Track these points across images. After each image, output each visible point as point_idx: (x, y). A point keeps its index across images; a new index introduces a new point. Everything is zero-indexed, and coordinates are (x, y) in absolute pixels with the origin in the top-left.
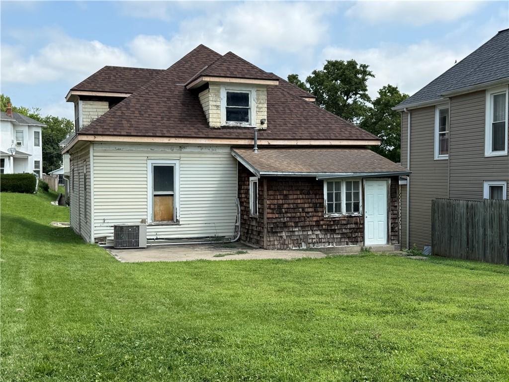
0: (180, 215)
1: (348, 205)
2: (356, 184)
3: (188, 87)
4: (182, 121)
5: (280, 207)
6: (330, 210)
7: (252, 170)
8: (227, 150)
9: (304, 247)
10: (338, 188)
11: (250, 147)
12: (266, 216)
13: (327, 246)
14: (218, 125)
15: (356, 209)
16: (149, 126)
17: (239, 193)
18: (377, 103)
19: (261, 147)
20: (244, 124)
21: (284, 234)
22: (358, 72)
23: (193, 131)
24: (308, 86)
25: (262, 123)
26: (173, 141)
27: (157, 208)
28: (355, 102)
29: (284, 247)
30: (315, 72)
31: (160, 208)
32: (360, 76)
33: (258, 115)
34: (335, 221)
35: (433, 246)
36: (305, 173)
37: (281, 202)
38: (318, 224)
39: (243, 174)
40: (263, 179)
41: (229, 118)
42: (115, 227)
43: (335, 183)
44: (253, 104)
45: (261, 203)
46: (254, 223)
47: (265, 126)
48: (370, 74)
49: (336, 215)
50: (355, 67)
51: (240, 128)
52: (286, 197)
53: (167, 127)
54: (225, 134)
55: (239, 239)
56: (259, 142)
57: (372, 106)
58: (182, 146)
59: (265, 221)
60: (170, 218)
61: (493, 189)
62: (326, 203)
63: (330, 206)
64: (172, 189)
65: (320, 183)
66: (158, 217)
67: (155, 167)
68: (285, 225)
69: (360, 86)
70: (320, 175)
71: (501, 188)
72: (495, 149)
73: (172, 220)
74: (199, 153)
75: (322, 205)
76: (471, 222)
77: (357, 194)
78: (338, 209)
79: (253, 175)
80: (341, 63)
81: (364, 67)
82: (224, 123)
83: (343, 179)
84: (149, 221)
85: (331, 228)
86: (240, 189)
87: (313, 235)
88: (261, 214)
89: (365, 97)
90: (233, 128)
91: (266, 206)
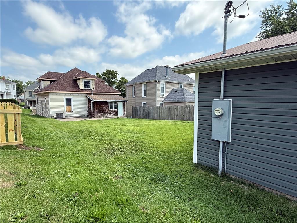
0: (73, 110)
1: (114, 108)
2: (116, 103)
3: (74, 79)
4: (73, 87)
5: (99, 108)
6: (110, 109)
7: (92, 100)
8: (85, 95)
9: (104, 117)
10: (112, 104)
11: (91, 94)
12: (95, 110)
13: (110, 117)
14: (82, 89)
15: (116, 108)
16: (64, 89)
17: (88, 105)
18: (120, 81)
20: (89, 89)
21: (100, 114)
22: (115, 73)
23: (76, 90)
25: (93, 88)
26: (71, 92)
27: (67, 109)
28: (114, 81)
29: (100, 117)
31: (68, 109)
32: (115, 74)
33: (92, 87)
34: (112, 111)
35: (132, 116)
36: (104, 100)
37: (99, 107)
38: (107, 112)
39: (89, 101)
40: (94, 102)
41: (85, 87)
42: (57, 114)
43: (111, 103)
44: (91, 84)
45: (94, 107)
46: (92, 112)
47: (94, 89)
48: (118, 74)
49: (112, 110)
50: (114, 72)
51: (88, 89)
52: (100, 106)
53: (69, 89)
54: (84, 91)
55: (88, 116)
56: (93, 93)
57: (119, 82)
58: (73, 94)
59: (95, 111)
60: (71, 111)
61: (144, 104)
62: (109, 107)
64: (71, 104)
65: (108, 102)
66: (67, 111)
67: (66, 99)
68: (100, 112)
69: (116, 77)
70: (108, 101)
71: (145, 104)
72: (144, 96)
73: (71, 112)
74: (78, 95)
75: (108, 108)
76: (140, 111)
77: (116, 105)
78: (112, 109)
79: (92, 101)
80: (111, 70)
82: (84, 88)
83: (113, 102)
84: (65, 112)
85: (110, 113)
86: (88, 104)
87: (106, 114)
88: (94, 110)
89: (117, 80)
90: (86, 89)
91: (95, 108)
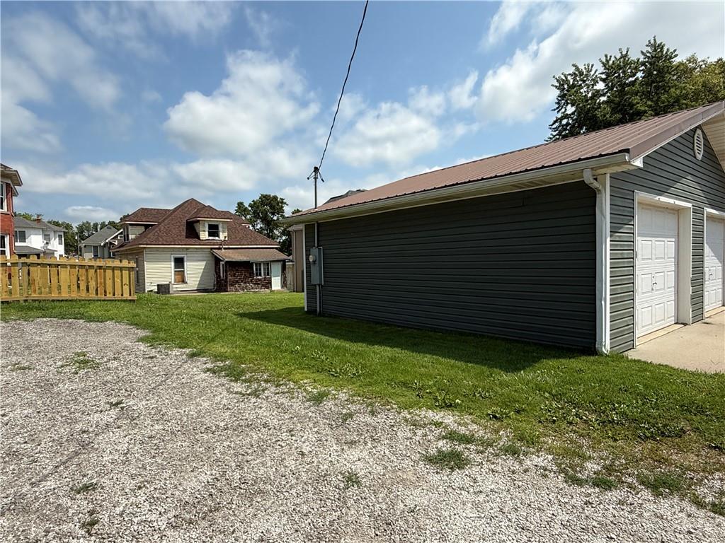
0: (187, 279)
1: (264, 273)
2: (268, 264)
3: (188, 221)
4: (187, 237)
5: (235, 274)
7: (221, 259)
8: (209, 250)
9: (246, 291)
10: (260, 265)
11: (221, 249)
12: (228, 278)
13: (255, 290)
14: (204, 239)
15: (268, 274)
17: (216, 269)
19: (225, 249)
20: (217, 238)
21: (236, 285)
22: (279, 202)
23: (192, 241)
24: (250, 209)
25: (225, 238)
26: (184, 246)
27: (176, 277)
29: (237, 290)
30: (253, 201)
31: (179, 276)
33: (223, 234)
37: (235, 272)
38: (251, 281)
39: (217, 260)
40: (227, 263)
41: (209, 235)
42: (158, 285)
44: (220, 229)
45: (226, 273)
46: (223, 282)
47: (227, 239)
48: (285, 203)
50: (277, 199)
51: (215, 240)
52: (237, 270)
53: (180, 240)
54: (208, 243)
55: (216, 289)
56: (224, 247)
58: (187, 249)
59: (228, 280)
62: (255, 272)
63: (257, 273)
64: (183, 268)
65: (253, 263)
66: (177, 281)
67: (175, 258)
68: (237, 282)
70: (252, 260)
73: (184, 282)
74: (196, 251)
75: (253, 273)
77: (268, 268)
78: (260, 275)
79: (222, 261)
81: (282, 199)
82: (207, 238)
83: (262, 262)
84: (173, 282)
85: (257, 282)
86: (216, 267)
87: (249, 286)
88: (226, 278)
90: (211, 240)
91: (228, 274)
